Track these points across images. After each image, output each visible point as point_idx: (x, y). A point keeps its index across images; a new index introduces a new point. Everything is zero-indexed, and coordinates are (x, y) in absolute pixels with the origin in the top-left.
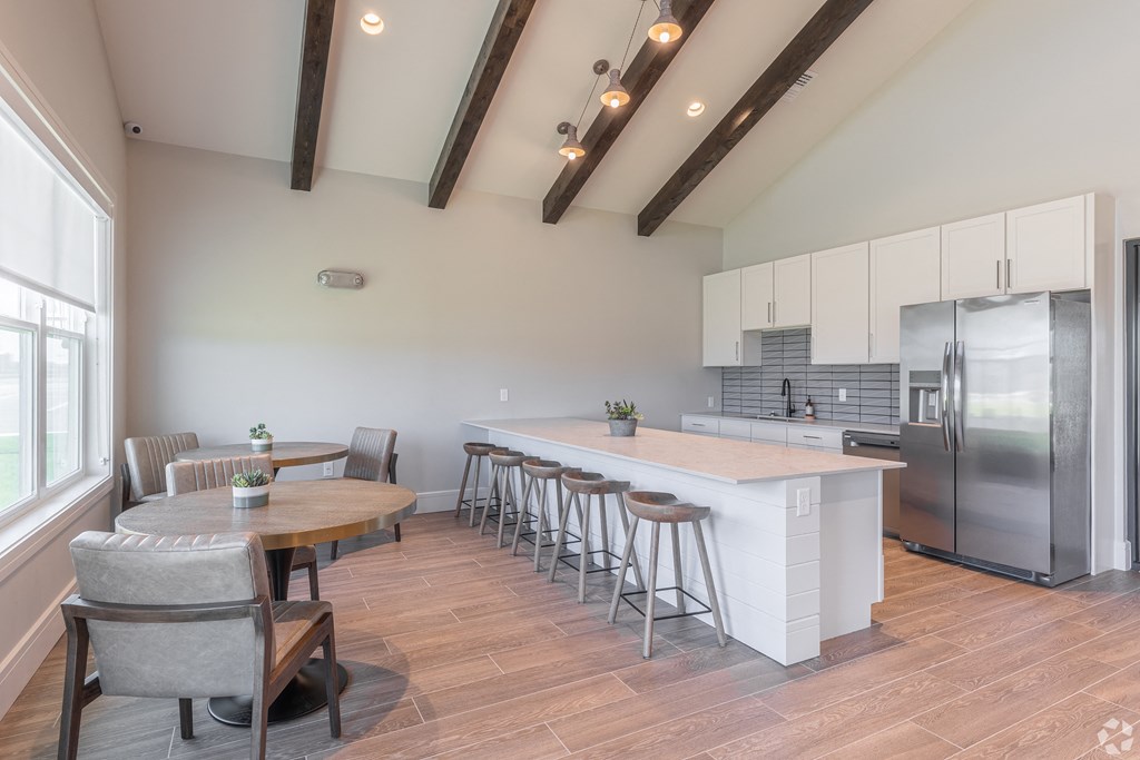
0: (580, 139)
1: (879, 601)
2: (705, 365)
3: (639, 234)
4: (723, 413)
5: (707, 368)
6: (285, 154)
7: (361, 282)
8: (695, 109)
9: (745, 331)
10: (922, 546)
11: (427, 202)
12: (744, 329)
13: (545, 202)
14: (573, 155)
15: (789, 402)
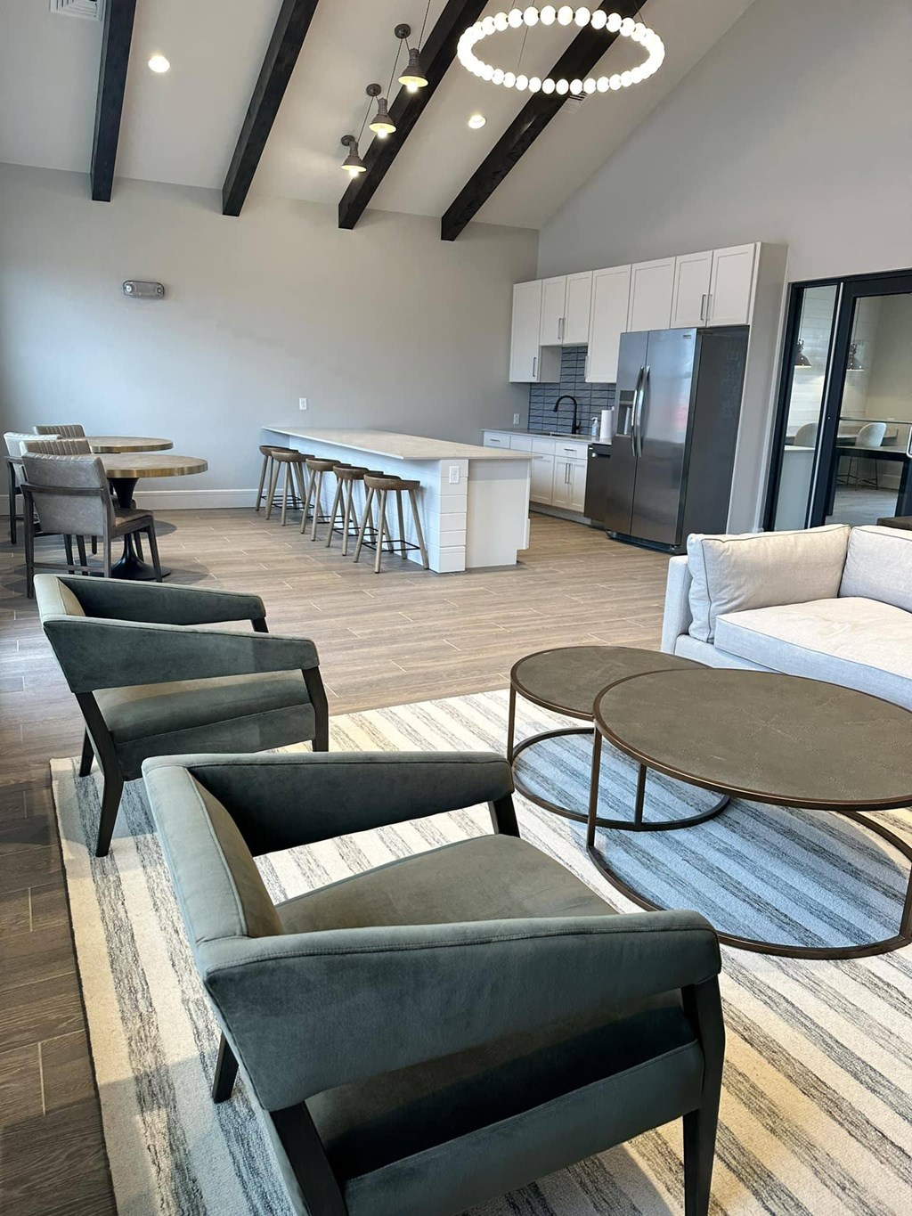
0: (362, 155)
1: (524, 548)
2: (511, 381)
3: (442, 239)
4: (529, 431)
5: (512, 383)
6: (86, 166)
7: (160, 291)
8: (477, 122)
9: (543, 347)
10: (618, 534)
11: (220, 209)
12: (542, 344)
13: (341, 205)
14: (355, 171)
15: (575, 419)
